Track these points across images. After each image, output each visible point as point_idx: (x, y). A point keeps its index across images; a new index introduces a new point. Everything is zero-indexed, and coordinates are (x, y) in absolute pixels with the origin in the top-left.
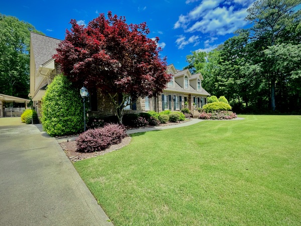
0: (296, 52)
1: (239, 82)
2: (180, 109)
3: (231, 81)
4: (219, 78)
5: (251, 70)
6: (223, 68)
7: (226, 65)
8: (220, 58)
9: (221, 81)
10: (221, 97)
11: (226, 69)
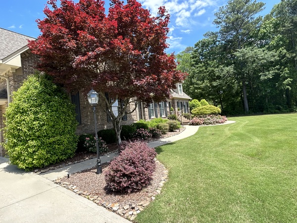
0: (262, 55)
1: (215, 84)
2: (166, 115)
3: (207, 83)
4: (194, 80)
5: (225, 72)
6: (196, 71)
7: (200, 67)
8: (192, 60)
9: (197, 84)
10: (202, 101)
11: (200, 72)
